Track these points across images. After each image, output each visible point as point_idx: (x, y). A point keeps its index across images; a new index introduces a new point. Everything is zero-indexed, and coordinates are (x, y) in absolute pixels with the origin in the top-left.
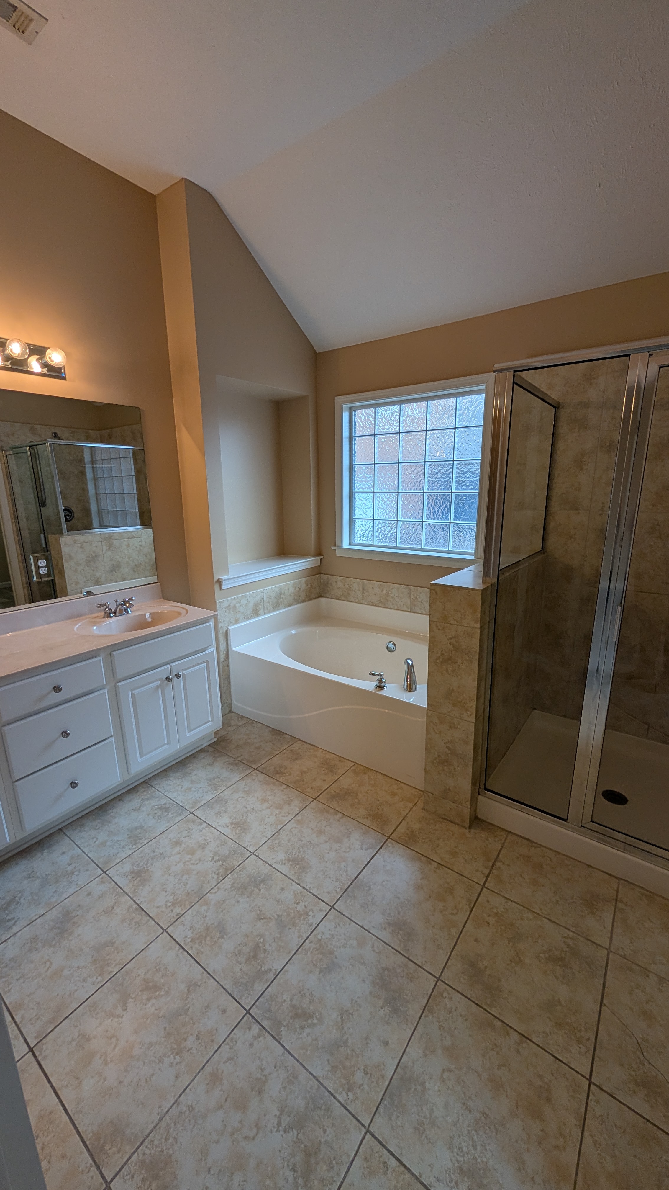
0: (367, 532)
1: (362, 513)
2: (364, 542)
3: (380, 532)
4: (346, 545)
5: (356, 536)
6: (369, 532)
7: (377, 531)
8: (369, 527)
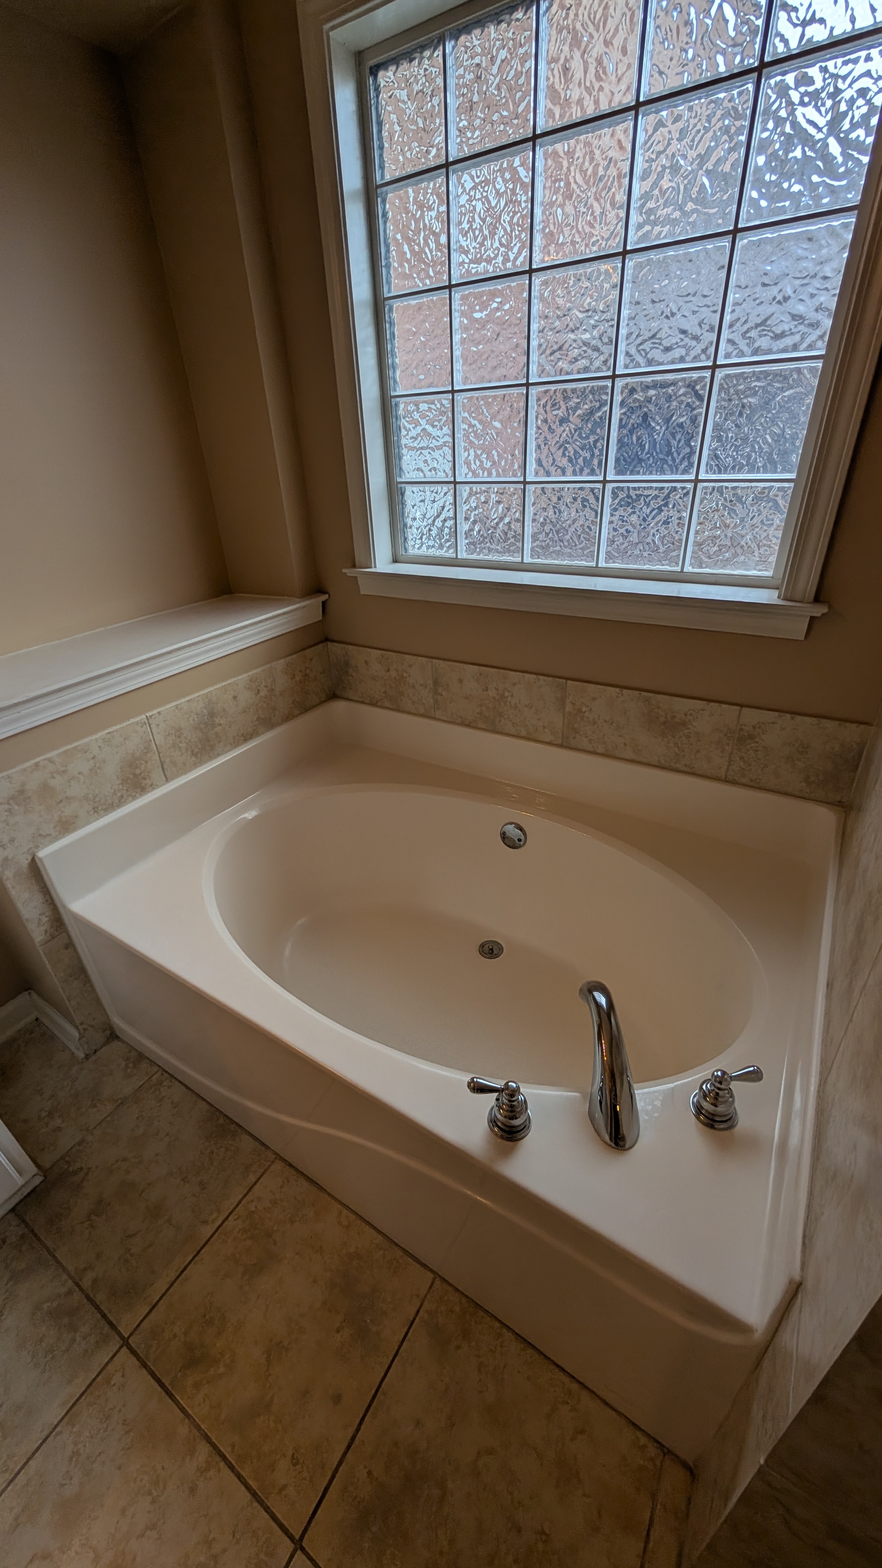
0: (438, 523)
1: (422, 465)
2: (432, 552)
3: (475, 522)
4: (382, 563)
5: (410, 537)
6: (445, 520)
7: (467, 519)
8: (443, 507)
